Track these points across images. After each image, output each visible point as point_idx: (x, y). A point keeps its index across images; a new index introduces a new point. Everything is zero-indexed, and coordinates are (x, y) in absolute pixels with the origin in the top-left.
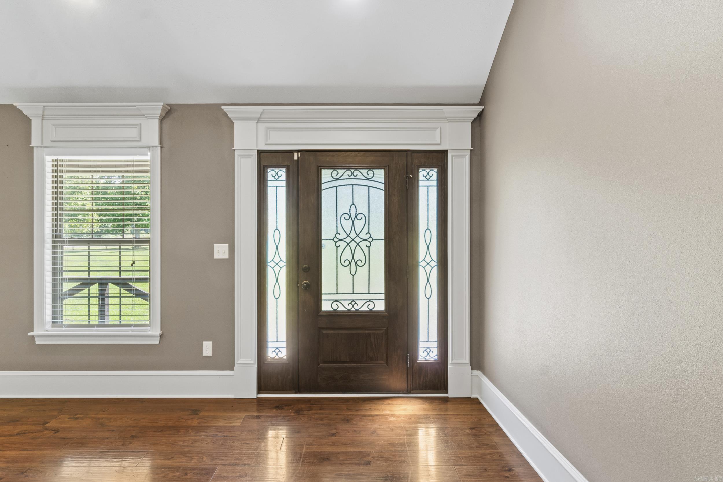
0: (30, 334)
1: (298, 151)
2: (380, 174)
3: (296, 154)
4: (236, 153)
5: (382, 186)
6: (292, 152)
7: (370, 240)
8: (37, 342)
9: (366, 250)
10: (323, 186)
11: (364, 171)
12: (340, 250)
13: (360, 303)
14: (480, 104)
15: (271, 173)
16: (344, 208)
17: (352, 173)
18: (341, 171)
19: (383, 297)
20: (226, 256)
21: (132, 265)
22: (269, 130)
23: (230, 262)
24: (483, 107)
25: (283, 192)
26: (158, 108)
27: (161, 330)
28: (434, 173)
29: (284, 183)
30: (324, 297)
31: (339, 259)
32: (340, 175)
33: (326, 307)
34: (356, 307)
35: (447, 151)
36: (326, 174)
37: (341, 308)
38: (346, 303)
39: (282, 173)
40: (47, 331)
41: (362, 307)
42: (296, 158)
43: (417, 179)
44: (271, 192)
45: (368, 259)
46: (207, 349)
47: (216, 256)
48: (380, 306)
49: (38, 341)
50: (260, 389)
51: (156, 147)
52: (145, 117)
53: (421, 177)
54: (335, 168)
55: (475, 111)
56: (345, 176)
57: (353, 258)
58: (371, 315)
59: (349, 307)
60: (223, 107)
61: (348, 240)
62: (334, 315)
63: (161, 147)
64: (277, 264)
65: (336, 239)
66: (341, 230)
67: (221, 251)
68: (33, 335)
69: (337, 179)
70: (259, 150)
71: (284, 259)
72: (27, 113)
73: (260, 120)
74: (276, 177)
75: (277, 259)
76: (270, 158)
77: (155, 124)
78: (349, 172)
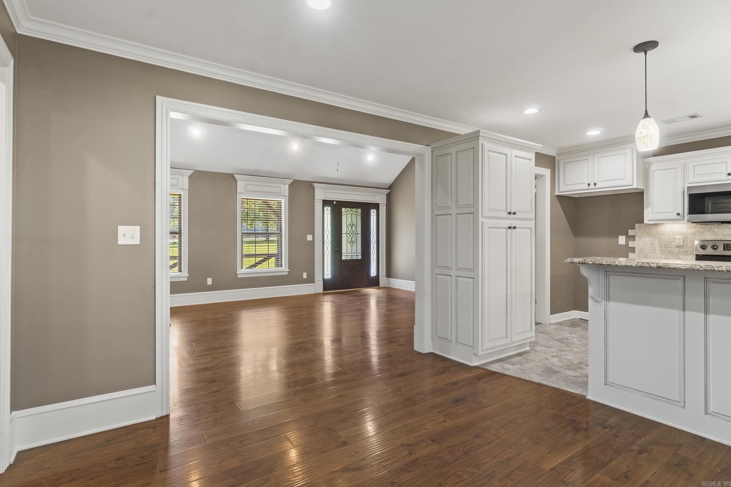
1: (335, 201)
2: (359, 210)
3: (334, 202)
4: (317, 201)
5: (360, 215)
6: (333, 201)
7: (357, 234)
9: (356, 237)
10: (343, 214)
11: (355, 209)
12: (348, 237)
13: (354, 256)
14: (388, 189)
15: (326, 208)
16: (349, 222)
17: (352, 210)
19: (360, 254)
20: (311, 240)
22: (327, 193)
23: (312, 242)
24: (390, 191)
25: (329, 216)
26: (290, 181)
27: (289, 269)
28: (375, 211)
30: (343, 254)
31: (347, 241)
32: (348, 210)
33: (343, 258)
34: (353, 258)
35: (379, 204)
36: (343, 210)
37: (348, 259)
38: (349, 257)
39: (329, 208)
40: (242, 272)
41: (354, 258)
42: (334, 203)
43: (370, 213)
44: (325, 215)
45: (356, 240)
46: (305, 275)
47: (308, 239)
48: (360, 257)
50: (324, 290)
51: (287, 196)
52: (284, 184)
53: (371, 212)
54: (346, 208)
55: (388, 191)
56: (349, 211)
57: (352, 240)
58: (357, 260)
59: (351, 258)
60: (313, 183)
61: (350, 234)
62: (346, 261)
63: (289, 196)
64: (328, 243)
65: (347, 234)
66: (348, 230)
67: (309, 238)
68: (237, 274)
69: (347, 212)
70: (323, 200)
71: (330, 241)
72: (236, 178)
73: (324, 189)
74: (327, 210)
75: (327, 241)
76: (326, 203)
77: (287, 187)
78: (350, 209)
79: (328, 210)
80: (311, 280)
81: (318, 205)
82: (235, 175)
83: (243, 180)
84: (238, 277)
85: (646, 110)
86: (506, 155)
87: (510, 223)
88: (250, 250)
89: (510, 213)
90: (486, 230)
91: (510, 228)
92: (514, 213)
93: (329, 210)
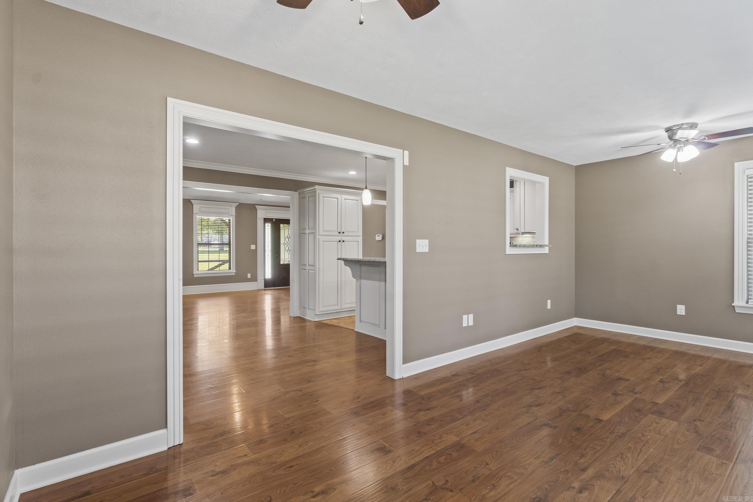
1: (274, 219)
4: (258, 219)
6: (273, 219)
10: (281, 229)
12: (285, 247)
15: (266, 224)
16: (286, 235)
18: (285, 225)
20: (255, 249)
22: (268, 213)
23: (255, 251)
26: (236, 204)
27: (236, 271)
29: (270, 228)
30: (281, 260)
31: (285, 249)
33: (282, 263)
36: (282, 225)
37: (286, 263)
38: (287, 261)
39: (270, 225)
42: (274, 221)
44: (266, 230)
46: (249, 276)
50: (264, 286)
51: (234, 215)
52: (232, 207)
56: (287, 226)
57: (289, 249)
59: (288, 263)
60: (255, 205)
61: (288, 244)
62: (283, 265)
63: (236, 216)
65: (284, 244)
66: (285, 241)
67: (253, 247)
68: (193, 274)
69: (284, 227)
70: (264, 218)
71: (270, 249)
72: (193, 203)
73: (264, 210)
75: (268, 250)
76: (266, 220)
77: (234, 209)
78: (288, 225)
79: (268, 226)
80: (254, 279)
81: (260, 222)
82: (191, 200)
83: (198, 204)
84: (195, 276)
85: (366, 185)
86: (337, 199)
87: (339, 238)
88: (204, 256)
89: (340, 233)
90: (321, 243)
91: (340, 241)
92: (343, 233)
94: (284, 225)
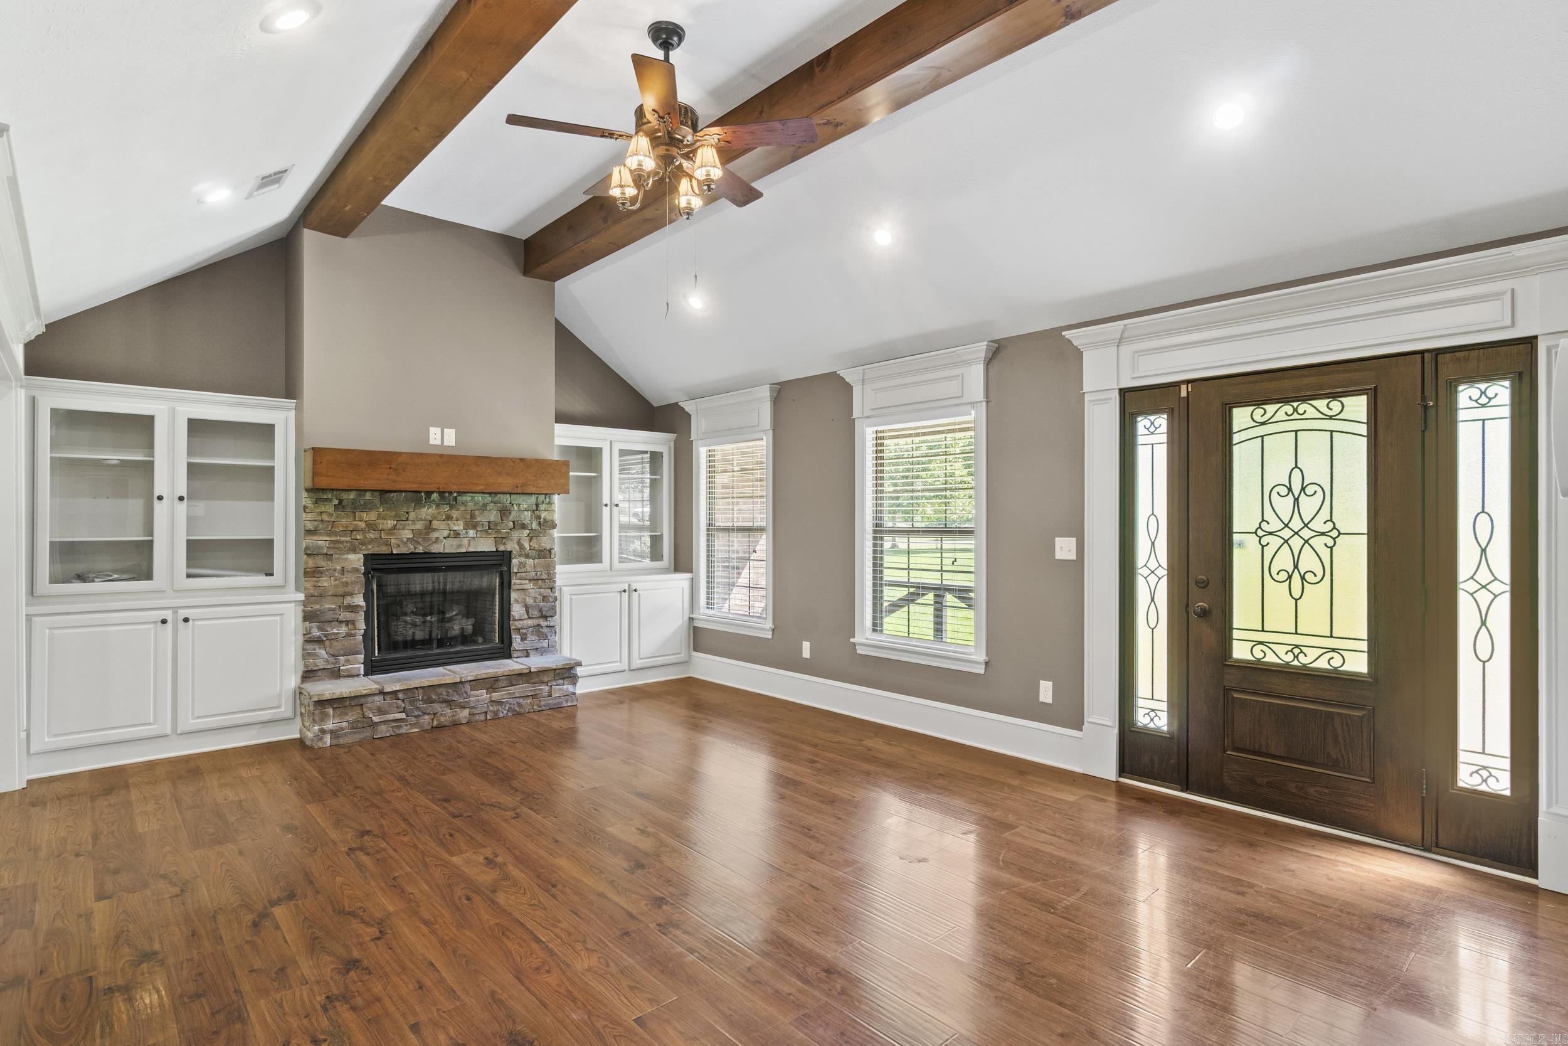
0: (852, 640)
1: (1188, 382)
2: (1357, 406)
3: (1183, 388)
4: (1087, 398)
5: (1363, 429)
6: (1177, 385)
7: (1334, 534)
8: (859, 652)
9: (1325, 554)
10: (1236, 438)
11: (1321, 404)
12: (1271, 550)
13: (1312, 654)
15: (1142, 423)
16: (1277, 475)
17: (1295, 410)
18: (1271, 408)
19: (1364, 646)
20: (1073, 556)
21: (953, 564)
22: (1136, 355)
23: (1078, 565)
25: (1162, 452)
26: (981, 349)
27: (987, 655)
29: (1165, 438)
30: (1236, 634)
31: (1266, 569)
32: (1269, 415)
33: (1240, 651)
34: (1304, 659)
35: (1536, 337)
36: (1241, 416)
37: (1271, 658)
38: (1281, 650)
39: (1162, 421)
40: (867, 639)
41: (1316, 660)
42: (1184, 394)
43: (1452, 409)
44: (1143, 455)
45: (1329, 571)
46: (1046, 691)
47: (1060, 555)
48: (1358, 664)
49: (860, 650)
50: (1122, 771)
51: (981, 402)
52: (967, 363)
53: (1462, 404)
54: (1259, 403)
56: (1281, 415)
57: (1296, 566)
58: (1335, 679)
59: (1289, 658)
60: (1063, 333)
61: (1286, 534)
62: (1257, 669)
63: (988, 402)
64: (1153, 572)
65: (1260, 532)
66: (1271, 516)
67: (1065, 549)
68: (854, 643)
69: (1263, 423)
70: (1120, 389)
71: (1164, 564)
72: (851, 382)
73: (1120, 339)
74: (1153, 429)
75: (1153, 564)
77: (976, 377)
78: (1288, 409)
79: (1155, 430)
80: (1067, 712)
81: (1098, 416)
82: (842, 372)
93: (1164, 428)
94: (1260, 411)
